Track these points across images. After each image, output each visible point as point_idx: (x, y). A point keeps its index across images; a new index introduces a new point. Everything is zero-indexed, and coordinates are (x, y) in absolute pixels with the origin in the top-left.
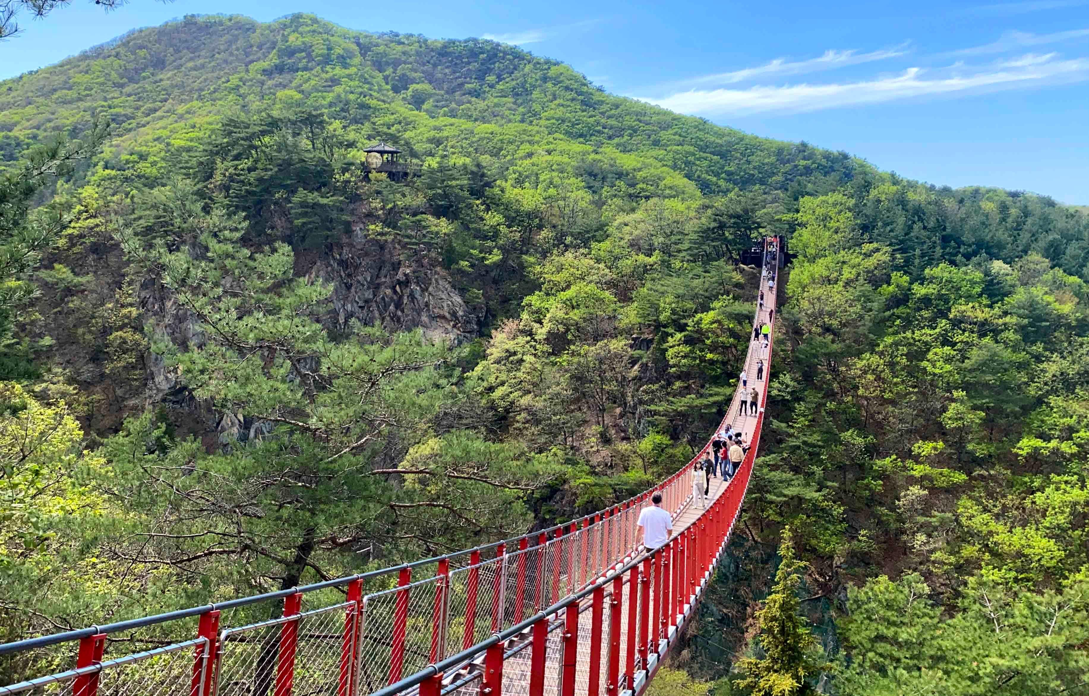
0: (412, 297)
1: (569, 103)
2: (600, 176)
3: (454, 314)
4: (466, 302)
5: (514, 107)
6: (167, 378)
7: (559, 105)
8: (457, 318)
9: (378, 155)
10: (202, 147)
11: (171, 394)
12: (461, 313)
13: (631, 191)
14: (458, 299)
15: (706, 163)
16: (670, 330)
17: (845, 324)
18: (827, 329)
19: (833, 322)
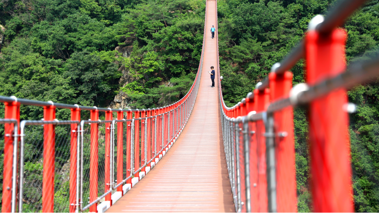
17: (268, 29)
18: (253, 33)
19: (257, 28)
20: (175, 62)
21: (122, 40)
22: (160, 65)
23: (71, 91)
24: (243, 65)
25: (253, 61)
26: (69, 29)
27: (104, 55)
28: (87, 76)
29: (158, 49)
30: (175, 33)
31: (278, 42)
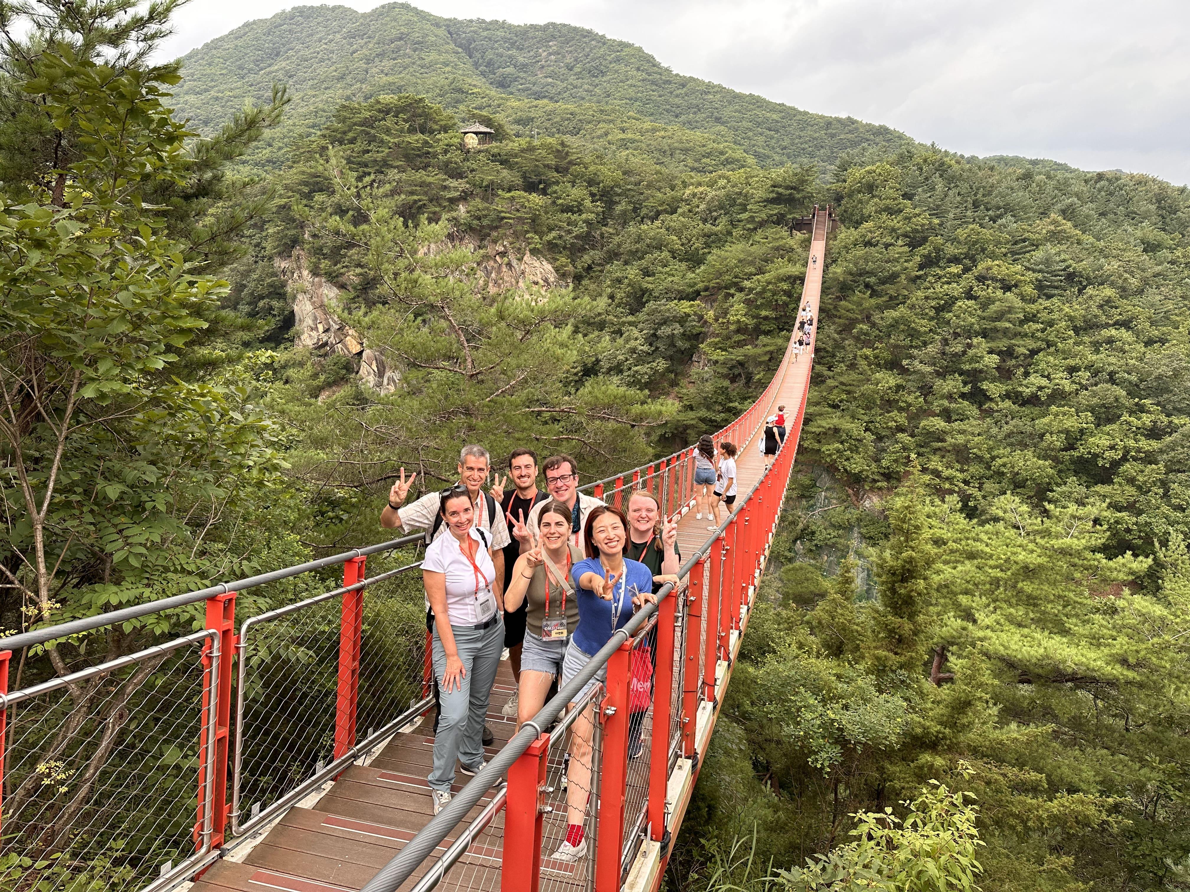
0: (509, 265)
1: (640, 84)
2: (668, 153)
3: (546, 280)
4: (557, 270)
5: (591, 88)
6: (310, 336)
7: (631, 86)
8: (549, 284)
9: (474, 136)
10: (319, 133)
11: (316, 349)
12: (552, 279)
13: (696, 165)
14: (548, 267)
15: (763, 138)
16: (732, 291)
17: (883, 282)
18: (867, 286)
19: (872, 280)
20: (766, 318)
21: (706, 289)
22: (750, 322)
23: (645, 348)
24: (846, 329)
25: (862, 322)
26: (647, 273)
27: (685, 307)
28: (665, 331)
29: (748, 302)
30: (769, 283)
31: (896, 298)
